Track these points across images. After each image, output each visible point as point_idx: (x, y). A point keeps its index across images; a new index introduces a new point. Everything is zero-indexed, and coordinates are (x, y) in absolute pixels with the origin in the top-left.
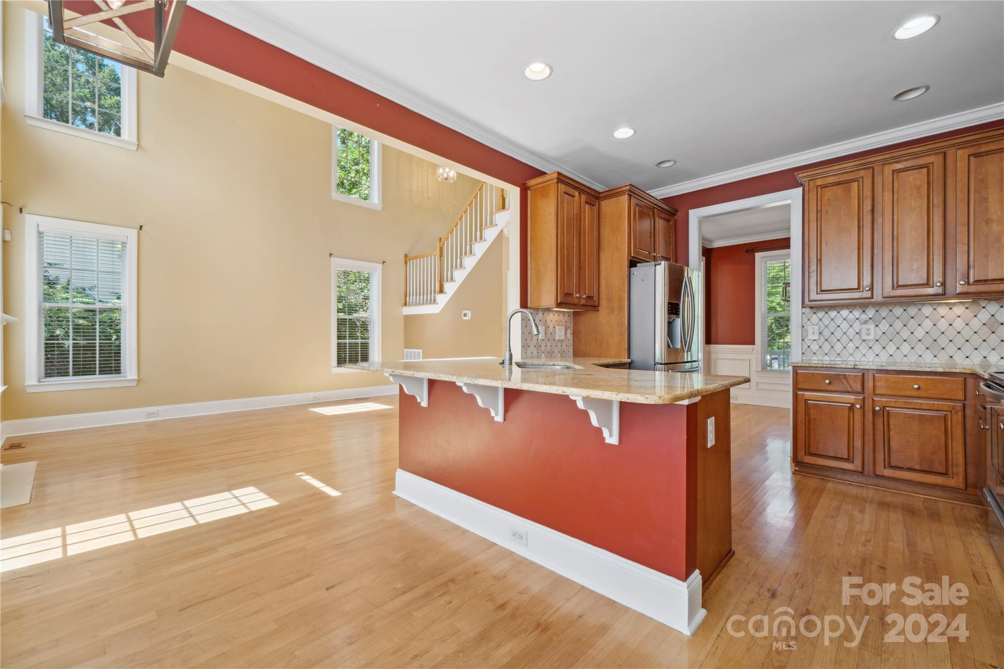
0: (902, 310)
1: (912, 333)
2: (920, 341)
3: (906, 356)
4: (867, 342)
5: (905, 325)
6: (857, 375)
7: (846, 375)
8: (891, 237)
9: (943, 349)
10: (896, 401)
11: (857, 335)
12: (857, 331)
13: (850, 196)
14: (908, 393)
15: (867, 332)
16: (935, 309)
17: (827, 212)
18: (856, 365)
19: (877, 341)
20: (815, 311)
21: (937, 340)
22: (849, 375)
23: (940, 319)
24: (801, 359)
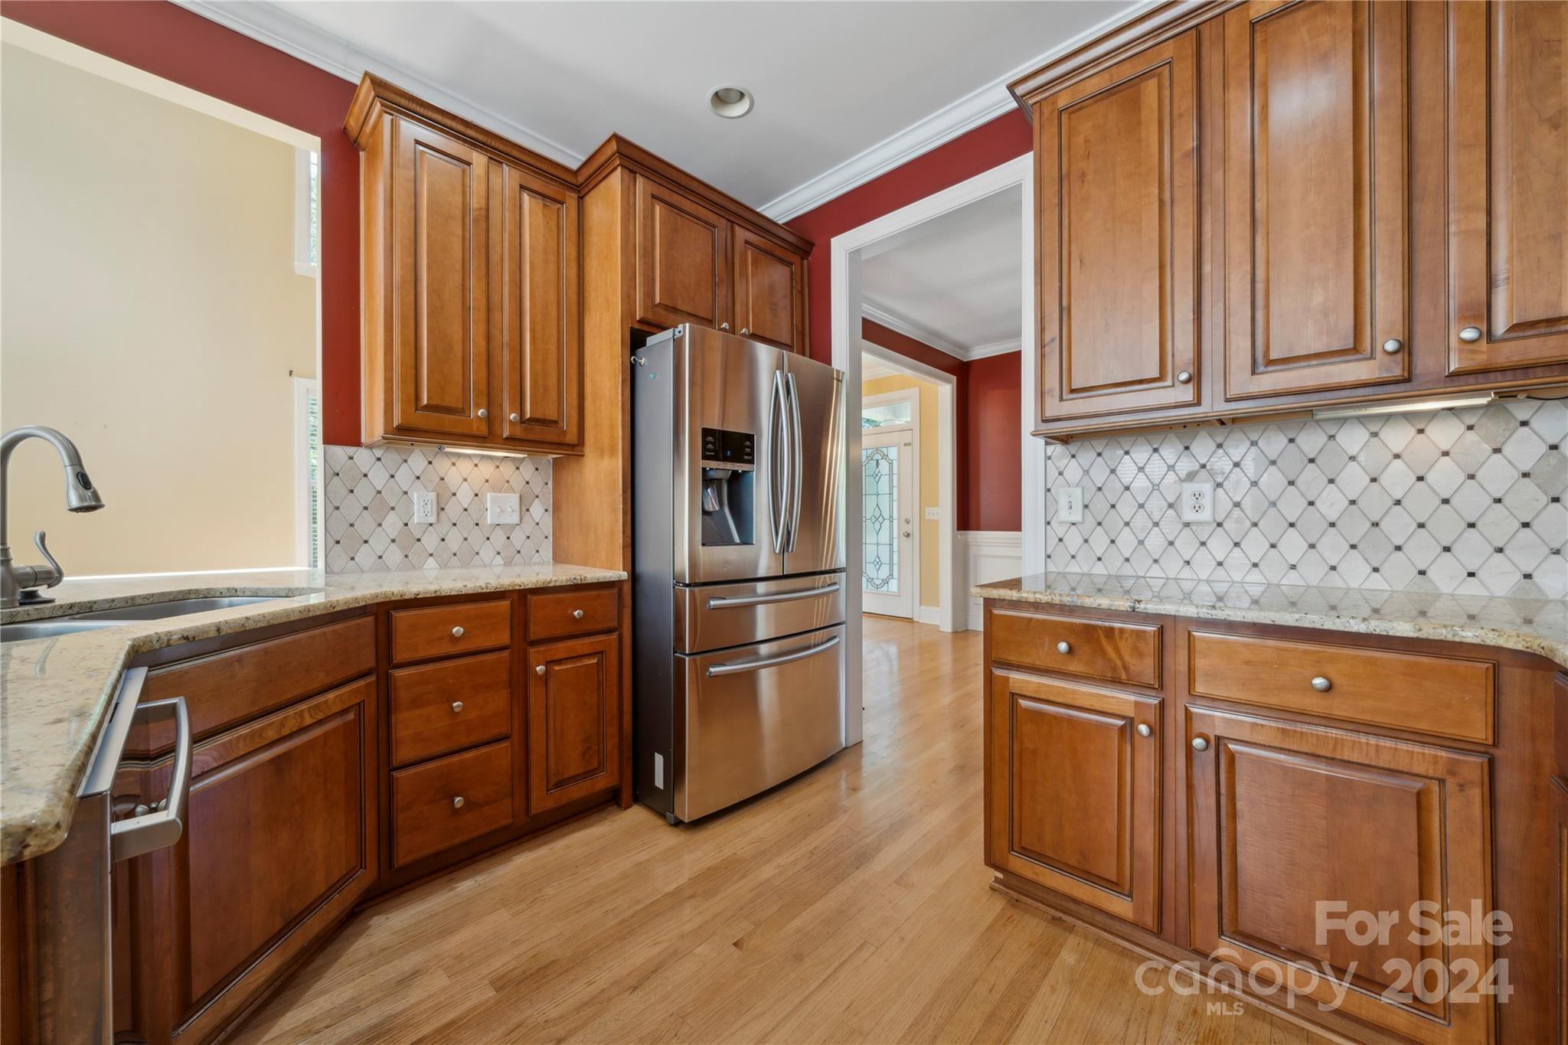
0: (1285, 441)
1: (1311, 503)
2: (1332, 525)
3: (1293, 567)
4: (1193, 528)
5: (1291, 483)
6: (1144, 632)
7: (1112, 629)
8: (1248, 219)
9: (1398, 548)
10: (1254, 725)
11: (1171, 512)
12: (1171, 500)
13: (1139, 123)
14: (1293, 701)
15: (1193, 502)
16: (1375, 435)
17: (1083, 176)
18: (1139, 602)
19: (1219, 525)
20: (1073, 453)
21: (1382, 525)
22: (1121, 630)
23: (1390, 463)
24: (1043, 571)
